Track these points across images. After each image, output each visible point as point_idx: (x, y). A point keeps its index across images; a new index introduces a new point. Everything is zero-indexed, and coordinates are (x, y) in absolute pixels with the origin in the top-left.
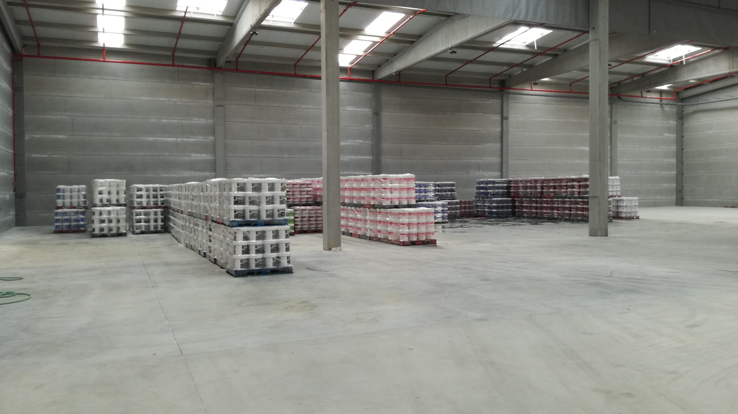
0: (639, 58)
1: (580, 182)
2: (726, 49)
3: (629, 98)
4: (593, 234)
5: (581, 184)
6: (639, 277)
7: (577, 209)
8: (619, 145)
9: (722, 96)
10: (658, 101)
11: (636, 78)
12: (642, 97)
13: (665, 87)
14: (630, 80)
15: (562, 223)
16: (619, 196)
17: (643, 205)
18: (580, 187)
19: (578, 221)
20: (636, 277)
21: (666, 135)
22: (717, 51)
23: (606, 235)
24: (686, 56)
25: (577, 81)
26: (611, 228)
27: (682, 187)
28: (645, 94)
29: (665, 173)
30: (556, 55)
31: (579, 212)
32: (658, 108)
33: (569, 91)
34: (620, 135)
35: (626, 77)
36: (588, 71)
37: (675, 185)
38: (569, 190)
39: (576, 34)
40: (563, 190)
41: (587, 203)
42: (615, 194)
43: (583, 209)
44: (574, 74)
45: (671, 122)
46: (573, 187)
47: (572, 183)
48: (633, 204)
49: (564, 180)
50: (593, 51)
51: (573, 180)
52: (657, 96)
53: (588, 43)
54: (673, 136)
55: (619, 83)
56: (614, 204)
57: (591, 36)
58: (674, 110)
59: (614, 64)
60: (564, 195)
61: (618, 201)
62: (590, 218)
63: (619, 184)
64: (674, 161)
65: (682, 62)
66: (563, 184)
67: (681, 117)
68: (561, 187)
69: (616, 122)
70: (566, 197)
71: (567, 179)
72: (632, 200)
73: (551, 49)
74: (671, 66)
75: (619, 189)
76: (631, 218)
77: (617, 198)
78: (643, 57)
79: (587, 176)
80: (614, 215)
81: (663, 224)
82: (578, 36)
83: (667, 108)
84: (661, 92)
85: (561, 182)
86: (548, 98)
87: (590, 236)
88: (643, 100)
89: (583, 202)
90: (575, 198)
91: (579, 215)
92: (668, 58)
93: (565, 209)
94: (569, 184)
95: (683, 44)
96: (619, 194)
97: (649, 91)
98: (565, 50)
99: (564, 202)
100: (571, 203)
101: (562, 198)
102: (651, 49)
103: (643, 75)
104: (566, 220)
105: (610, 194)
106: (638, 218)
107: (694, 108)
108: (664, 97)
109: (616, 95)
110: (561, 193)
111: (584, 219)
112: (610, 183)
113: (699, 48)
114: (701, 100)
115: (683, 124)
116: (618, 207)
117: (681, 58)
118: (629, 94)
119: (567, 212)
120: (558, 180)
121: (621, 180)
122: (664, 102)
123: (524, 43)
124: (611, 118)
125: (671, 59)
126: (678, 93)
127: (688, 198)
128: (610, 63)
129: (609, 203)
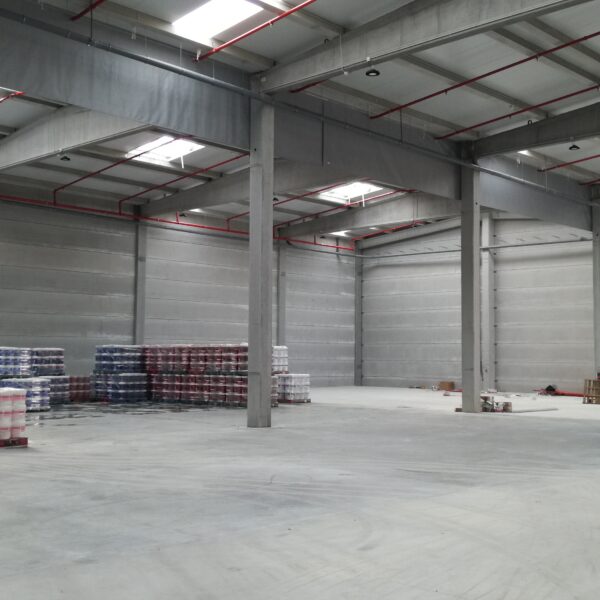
0: (311, 193)
1: (237, 352)
2: (410, 192)
3: (301, 245)
4: (252, 424)
5: (240, 354)
6: (305, 483)
7: (234, 390)
8: (288, 304)
9: (407, 248)
10: (334, 250)
11: (307, 220)
12: (315, 243)
13: (342, 234)
14: (301, 221)
15: (214, 409)
16: (287, 373)
17: (315, 384)
18: (237, 359)
19: (235, 406)
20: (301, 483)
21: (344, 294)
22: (400, 194)
23: (269, 426)
24: (366, 196)
25: (237, 217)
26: (276, 416)
27: (362, 361)
28: (319, 241)
29: (342, 342)
30: (210, 180)
31: (237, 394)
32: (333, 259)
33: (226, 228)
34: (288, 291)
35: (297, 217)
36: (248, 204)
37: (353, 358)
38: (224, 363)
39: (235, 154)
40: (217, 363)
41: (245, 381)
42: (281, 370)
43: (241, 390)
44: (232, 207)
45: (349, 278)
46: (229, 359)
47: (229, 354)
48: (303, 383)
49: (217, 349)
50: (255, 180)
51: (229, 350)
52: (333, 243)
53: (248, 170)
54: (351, 296)
55: (288, 223)
56: (280, 382)
57: (252, 159)
58: (352, 262)
59: (281, 199)
60: (217, 369)
61: (285, 379)
62: (249, 403)
63: (286, 355)
64: (352, 327)
65: (361, 203)
66: (217, 355)
67: (361, 272)
68: (214, 359)
69: (284, 274)
70: (219, 373)
71: (222, 348)
72: (302, 378)
73: (202, 171)
74: (349, 208)
75: (286, 363)
76: (299, 402)
77: (284, 375)
78: (317, 192)
79: (246, 344)
80: (280, 397)
81: (339, 410)
82: (237, 158)
83: (344, 260)
84: (338, 239)
85: (214, 352)
86: (199, 236)
87: (249, 426)
88: (316, 247)
89: (241, 380)
90: (232, 374)
91: (235, 398)
92: (346, 197)
93: (218, 389)
94: (224, 354)
95: (363, 181)
96: (286, 369)
97: (323, 237)
98: (221, 174)
99: (217, 380)
100: (226, 381)
101: (215, 373)
102: (326, 183)
103: (316, 216)
104: (219, 405)
105: (276, 369)
106: (309, 401)
107: (373, 263)
108: (341, 245)
109: (285, 239)
110: (213, 366)
111: (242, 404)
112: (275, 355)
113: (379, 189)
114: (383, 252)
115: (363, 281)
116: (285, 386)
117: (360, 198)
118: (301, 238)
119: (221, 393)
120: (210, 348)
121: (290, 352)
122: (341, 251)
123: (168, 158)
124: (278, 269)
125: (349, 198)
126: (356, 242)
127: (368, 376)
128: (276, 197)
129: (274, 381)
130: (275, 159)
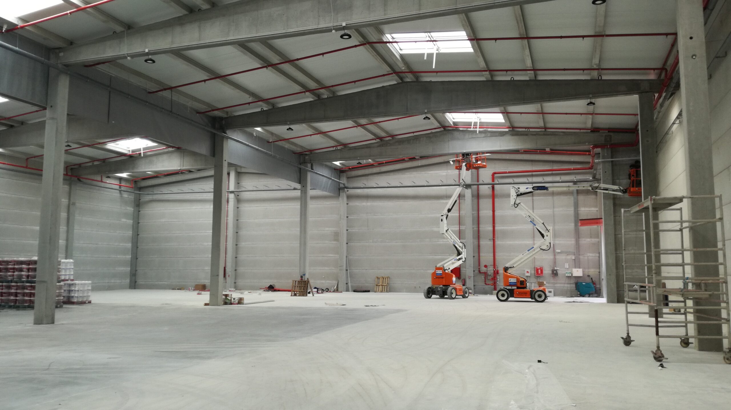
0: (100, 143)
1: (29, 264)
2: (179, 148)
3: (89, 181)
4: (38, 322)
5: (31, 266)
6: (78, 367)
7: (24, 295)
8: (76, 227)
9: (175, 189)
10: (117, 187)
11: (96, 163)
12: (102, 181)
13: (124, 175)
14: (90, 164)
15: (5, 310)
16: (72, 280)
17: (96, 288)
18: (29, 270)
19: (25, 308)
20: (75, 367)
21: (124, 220)
22: (171, 149)
23: (53, 322)
24: (144, 149)
25: (35, 157)
26: (60, 315)
27: (136, 271)
28: (105, 180)
29: (121, 257)
30: (12, 126)
31: (26, 298)
32: (116, 194)
33: (25, 165)
34: (77, 217)
35: (88, 160)
36: (42, 147)
37: (129, 269)
38: (16, 273)
39: (35, 108)
40: (9, 274)
41: (33, 288)
42: (67, 278)
43: (31, 295)
44: (31, 149)
45: (128, 208)
46: (21, 270)
47: (20, 266)
48: (86, 288)
49: (10, 262)
50: (49, 130)
51: (22, 263)
52: (117, 182)
53: (45, 121)
54: (130, 222)
55: (80, 165)
56: (66, 288)
57: (48, 113)
58: (132, 197)
59: (74, 146)
60: (10, 278)
61: (70, 285)
62: (36, 305)
63: (72, 267)
64: (129, 245)
65: (140, 154)
66: (10, 267)
67: (138, 204)
68: (7, 270)
69: (74, 204)
70: (11, 281)
71: (15, 261)
72: (85, 284)
73: (5, 119)
74: (131, 156)
75: (72, 273)
76: (82, 303)
77: (69, 282)
78: (104, 143)
79: (35, 258)
80: (65, 299)
81: (114, 308)
82: (37, 111)
83: (125, 195)
84: (121, 179)
85: (8, 264)
86: (5, 171)
87: (34, 324)
88: (102, 184)
89: (31, 286)
90: (23, 282)
91: (26, 301)
92: (128, 148)
93: (10, 294)
94: (16, 267)
95: (142, 137)
96: (72, 278)
97: (108, 177)
98: (22, 123)
99: (9, 287)
100: (18, 288)
101: (8, 282)
102: (112, 137)
103: (104, 160)
104: (10, 307)
105: (63, 278)
106: (90, 302)
107: (150, 197)
108: (123, 184)
109: (76, 176)
110: (6, 276)
111: (31, 306)
112: (62, 266)
113: (155, 144)
114: (156, 190)
115: (139, 211)
116: (70, 291)
117: (140, 150)
118: (92, 177)
119: (12, 298)
120: (4, 262)
121: (75, 264)
122: (123, 188)
124: (69, 199)
125: (131, 149)
126: (135, 182)
127: (140, 281)
128: (70, 144)
129: (60, 287)
130: (68, 115)
